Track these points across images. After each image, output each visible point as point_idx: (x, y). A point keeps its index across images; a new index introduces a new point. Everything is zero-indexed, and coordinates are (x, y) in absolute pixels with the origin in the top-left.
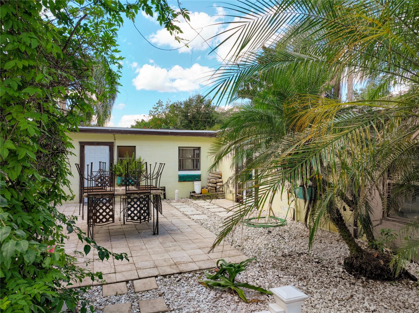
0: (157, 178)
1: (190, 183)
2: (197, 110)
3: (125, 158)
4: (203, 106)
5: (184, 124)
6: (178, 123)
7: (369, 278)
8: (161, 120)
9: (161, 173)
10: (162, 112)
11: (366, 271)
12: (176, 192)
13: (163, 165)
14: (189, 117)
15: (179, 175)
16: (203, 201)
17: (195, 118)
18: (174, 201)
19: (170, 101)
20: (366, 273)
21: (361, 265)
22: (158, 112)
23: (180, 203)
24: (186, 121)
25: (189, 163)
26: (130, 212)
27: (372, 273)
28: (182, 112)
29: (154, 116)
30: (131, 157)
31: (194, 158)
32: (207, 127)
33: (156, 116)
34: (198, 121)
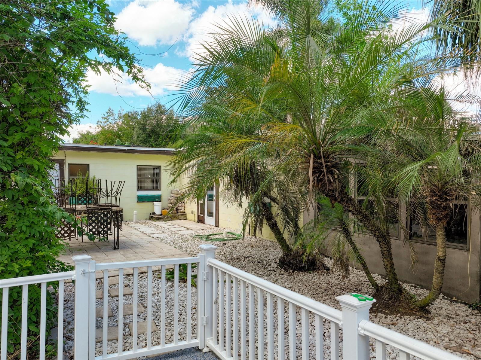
0: (116, 196)
1: (150, 204)
2: (157, 122)
3: (77, 177)
4: (164, 117)
5: (141, 139)
6: (134, 137)
7: (295, 270)
8: (112, 132)
9: (121, 191)
10: (115, 123)
11: (293, 265)
12: (134, 213)
13: (123, 183)
14: (148, 130)
15: (137, 196)
16: (164, 222)
17: (155, 131)
18: (132, 223)
19: (123, 110)
20: (293, 267)
21: (289, 261)
22: (108, 123)
23: (139, 225)
24: (144, 135)
25: (148, 183)
26: (91, 227)
27: (297, 266)
28: (139, 123)
29: (103, 128)
30: (85, 175)
31: (153, 178)
32: (170, 143)
33: (106, 128)
34: (159, 135)
